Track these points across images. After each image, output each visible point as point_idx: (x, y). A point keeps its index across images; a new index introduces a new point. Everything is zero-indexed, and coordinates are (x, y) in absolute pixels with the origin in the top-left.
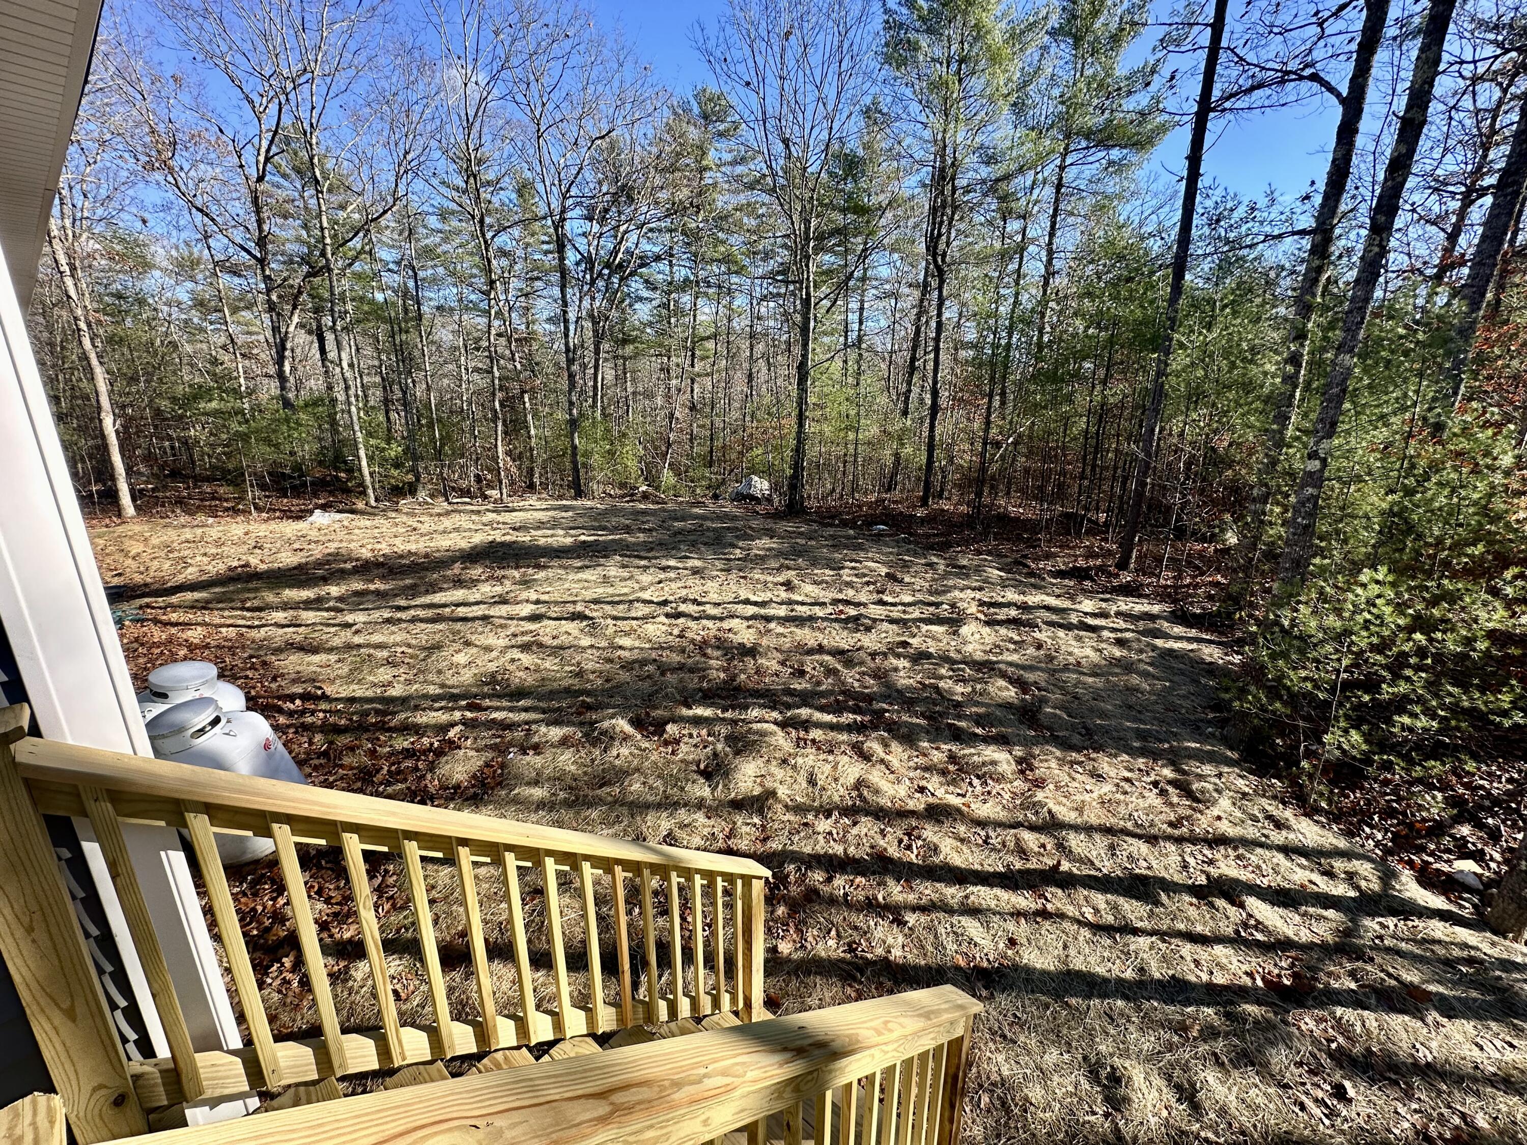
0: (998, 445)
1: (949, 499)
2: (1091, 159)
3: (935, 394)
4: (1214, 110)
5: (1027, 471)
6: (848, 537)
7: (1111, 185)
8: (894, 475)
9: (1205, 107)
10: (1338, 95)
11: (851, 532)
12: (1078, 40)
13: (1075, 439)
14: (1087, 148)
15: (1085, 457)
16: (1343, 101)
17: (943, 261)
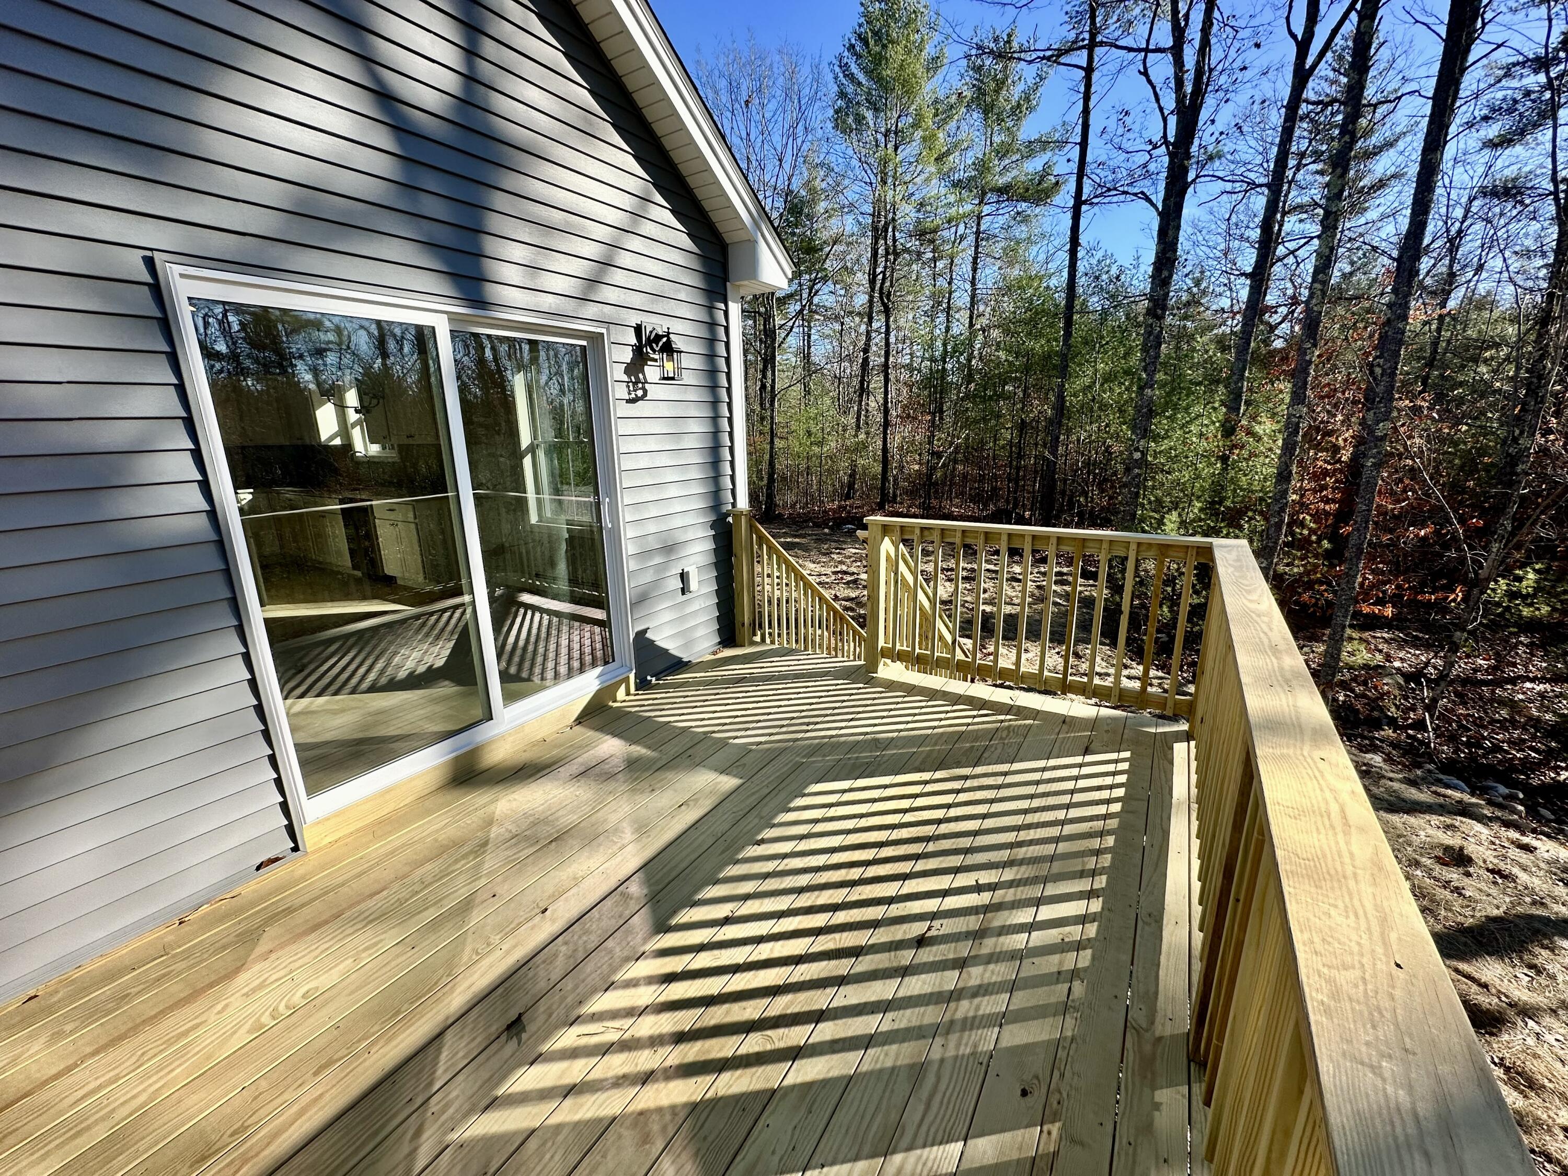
0: (939, 455)
1: (901, 503)
2: (1001, 212)
3: (886, 412)
4: (1085, 202)
5: (965, 476)
6: (826, 534)
7: (1021, 231)
8: (851, 485)
9: (1079, 202)
10: (1157, 209)
11: (826, 531)
12: (987, 110)
13: (1003, 447)
14: (998, 202)
15: (1011, 462)
16: (1159, 214)
17: (889, 299)
